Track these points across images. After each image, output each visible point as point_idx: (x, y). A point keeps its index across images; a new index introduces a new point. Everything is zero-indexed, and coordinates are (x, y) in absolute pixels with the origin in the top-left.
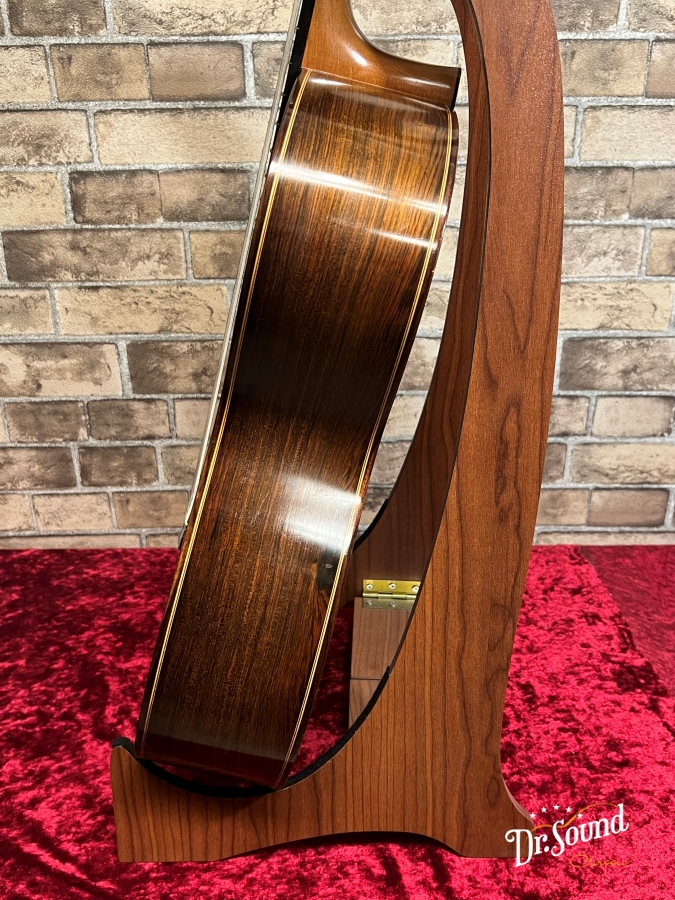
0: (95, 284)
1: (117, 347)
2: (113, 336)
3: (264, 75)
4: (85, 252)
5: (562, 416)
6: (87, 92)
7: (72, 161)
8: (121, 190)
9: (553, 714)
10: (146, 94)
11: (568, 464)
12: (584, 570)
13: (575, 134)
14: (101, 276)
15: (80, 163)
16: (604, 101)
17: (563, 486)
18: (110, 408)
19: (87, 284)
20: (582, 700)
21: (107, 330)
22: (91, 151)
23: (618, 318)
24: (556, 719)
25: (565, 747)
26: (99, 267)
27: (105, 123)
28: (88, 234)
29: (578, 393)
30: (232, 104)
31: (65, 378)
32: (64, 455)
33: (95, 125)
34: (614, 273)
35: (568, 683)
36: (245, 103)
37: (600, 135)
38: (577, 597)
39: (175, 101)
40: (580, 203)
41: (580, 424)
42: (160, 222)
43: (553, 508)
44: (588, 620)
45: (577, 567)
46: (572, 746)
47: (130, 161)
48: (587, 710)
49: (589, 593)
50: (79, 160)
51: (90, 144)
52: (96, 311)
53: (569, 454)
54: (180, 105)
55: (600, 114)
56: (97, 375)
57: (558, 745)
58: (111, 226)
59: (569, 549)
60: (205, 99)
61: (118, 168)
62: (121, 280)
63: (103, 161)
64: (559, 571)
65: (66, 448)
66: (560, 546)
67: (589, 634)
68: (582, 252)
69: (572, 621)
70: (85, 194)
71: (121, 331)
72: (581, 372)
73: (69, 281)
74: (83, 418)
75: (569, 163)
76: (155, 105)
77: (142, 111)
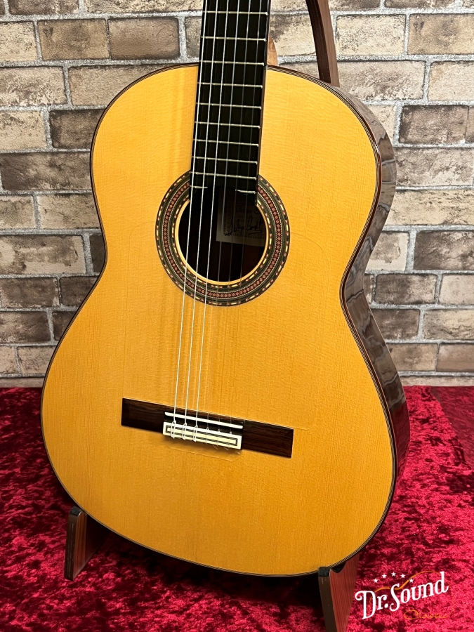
0: (67, 192)
1: (82, 238)
2: (80, 230)
3: (193, 41)
4: (60, 168)
5: (417, 290)
6: (63, 54)
7: (51, 103)
8: (87, 124)
9: (402, 508)
10: (107, 55)
11: (421, 325)
12: (432, 405)
13: (424, 82)
14: (72, 186)
15: (57, 104)
16: (445, 58)
17: (417, 341)
18: (77, 283)
19: (61, 192)
20: (423, 499)
21: (75, 226)
22: (66, 95)
23: (458, 216)
24: (404, 512)
25: (409, 530)
26: (70, 179)
27: (76, 75)
28: (62, 156)
29: (428, 272)
30: (170, 62)
31: (43, 261)
32: (42, 317)
33: (69, 77)
34: (455, 183)
35: (414, 487)
36: (179, 61)
37: (443, 82)
38: (425, 426)
39: (127, 59)
40: (428, 132)
41: (430, 294)
43: (410, 358)
44: (432, 442)
45: (426, 402)
46: (414, 530)
47: (94, 103)
48: (427, 505)
49: (434, 422)
50: (56, 102)
51: (65, 91)
52: (67, 212)
53: (422, 317)
54: (131, 63)
55: (443, 67)
56: (68, 259)
57: (404, 530)
58: (79, 150)
59: (422, 389)
60: (150, 58)
61: (85, 108)
62: (86, 189)
63: (74, 103)
64: (413, 406)
65: (43, 312)
66: (416, 386)
67: (432, 452)
68: (430, 168)
69: (420, 442)
70: (60, 126)
71: (86, 226)
72: (430, 256)
73: (48, 190)
74: (57, 290)
75: (420, 102)
76: (113, 62)
77: (103, 67)
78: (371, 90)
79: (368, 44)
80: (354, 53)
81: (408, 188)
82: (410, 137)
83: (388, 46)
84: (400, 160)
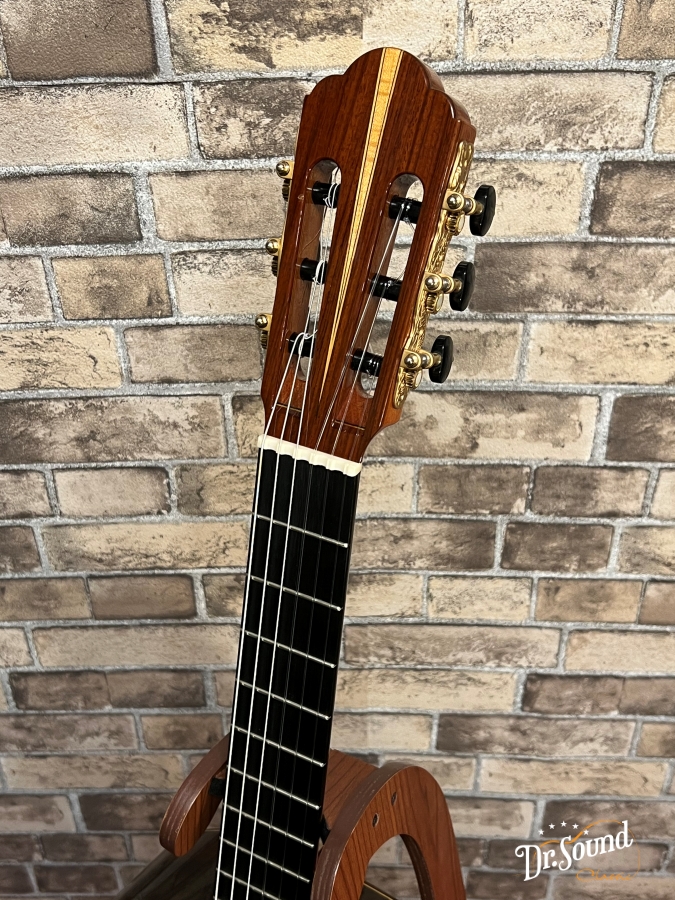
0: (42, 753)
1: (68, 798)
2: (63, 790)
3: (216, 600)
4: (29, 730)
6: (23, 614)
7: (11, 664)
8: (65, 686)
10: (87, 613)
13: (559, 650)
14: (49, 748)
15: (19, 666)
16: (591, 626)
18: (64, 840)
19: (33, 753)
21: (57, 786)
22: (31, 657)
23: (605, 787)
26: (45, 741)
27: (44, 636)
28: (32, 718)
30: (182, 621)
31: (16, 819)
32: (19, 870)
33: (34, 638)
34: (601, 753)
36: (196, 620)
37: (587, 650)
39: (119, 619)
40: (564, 702)
42: (108, 708)
47: (73, 663)
50: (18, 663)
51: (30, 653)
52: (45, 773)
54: (126, 623)
55: (588, 636)
56: (49, 817)
58: (56, 712)
60: (153, 617)
61: (61, 669)
62: (68, 750)
63: (44, 664)
65: (21, 866)
68: (566, 739)
70: (26, 688)
71: (71, 786)
73: (15, 751)
74: (37, 846)
75: (552, 671)
76: (97, 623)
77: (85, 627)
78: (481, 656)
79: (476, 608)
80: (454, 616)
81: (534, 757)
82: (537, 706)
83: (506, 611)
84: (523, 729)
